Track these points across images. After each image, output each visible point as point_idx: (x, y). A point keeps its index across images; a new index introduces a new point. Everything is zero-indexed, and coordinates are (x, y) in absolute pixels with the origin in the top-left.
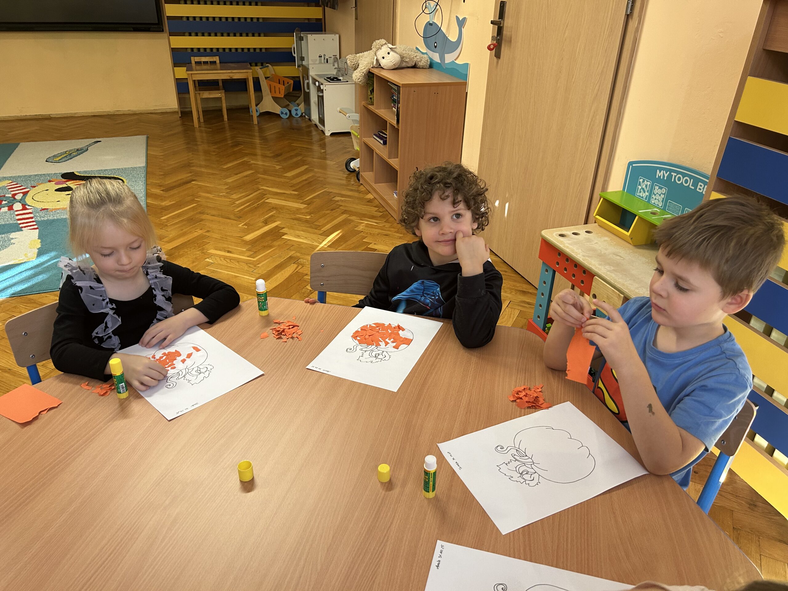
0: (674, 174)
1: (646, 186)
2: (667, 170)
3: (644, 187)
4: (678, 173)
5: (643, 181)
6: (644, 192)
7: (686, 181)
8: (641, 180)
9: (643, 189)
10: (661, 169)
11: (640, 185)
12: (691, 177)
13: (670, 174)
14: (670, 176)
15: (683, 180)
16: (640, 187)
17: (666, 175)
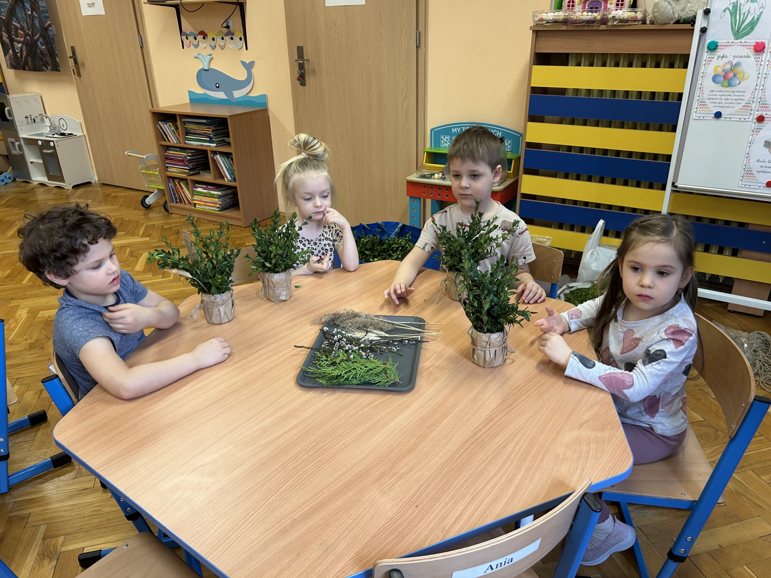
1: (447, 139)
2: (458, 127)
3: (445, 140)
5: (444, 137)
6: (446, 143)
8: (443, 137)
10: (454, 128)
16: (443, 141)
17: (459, 130)
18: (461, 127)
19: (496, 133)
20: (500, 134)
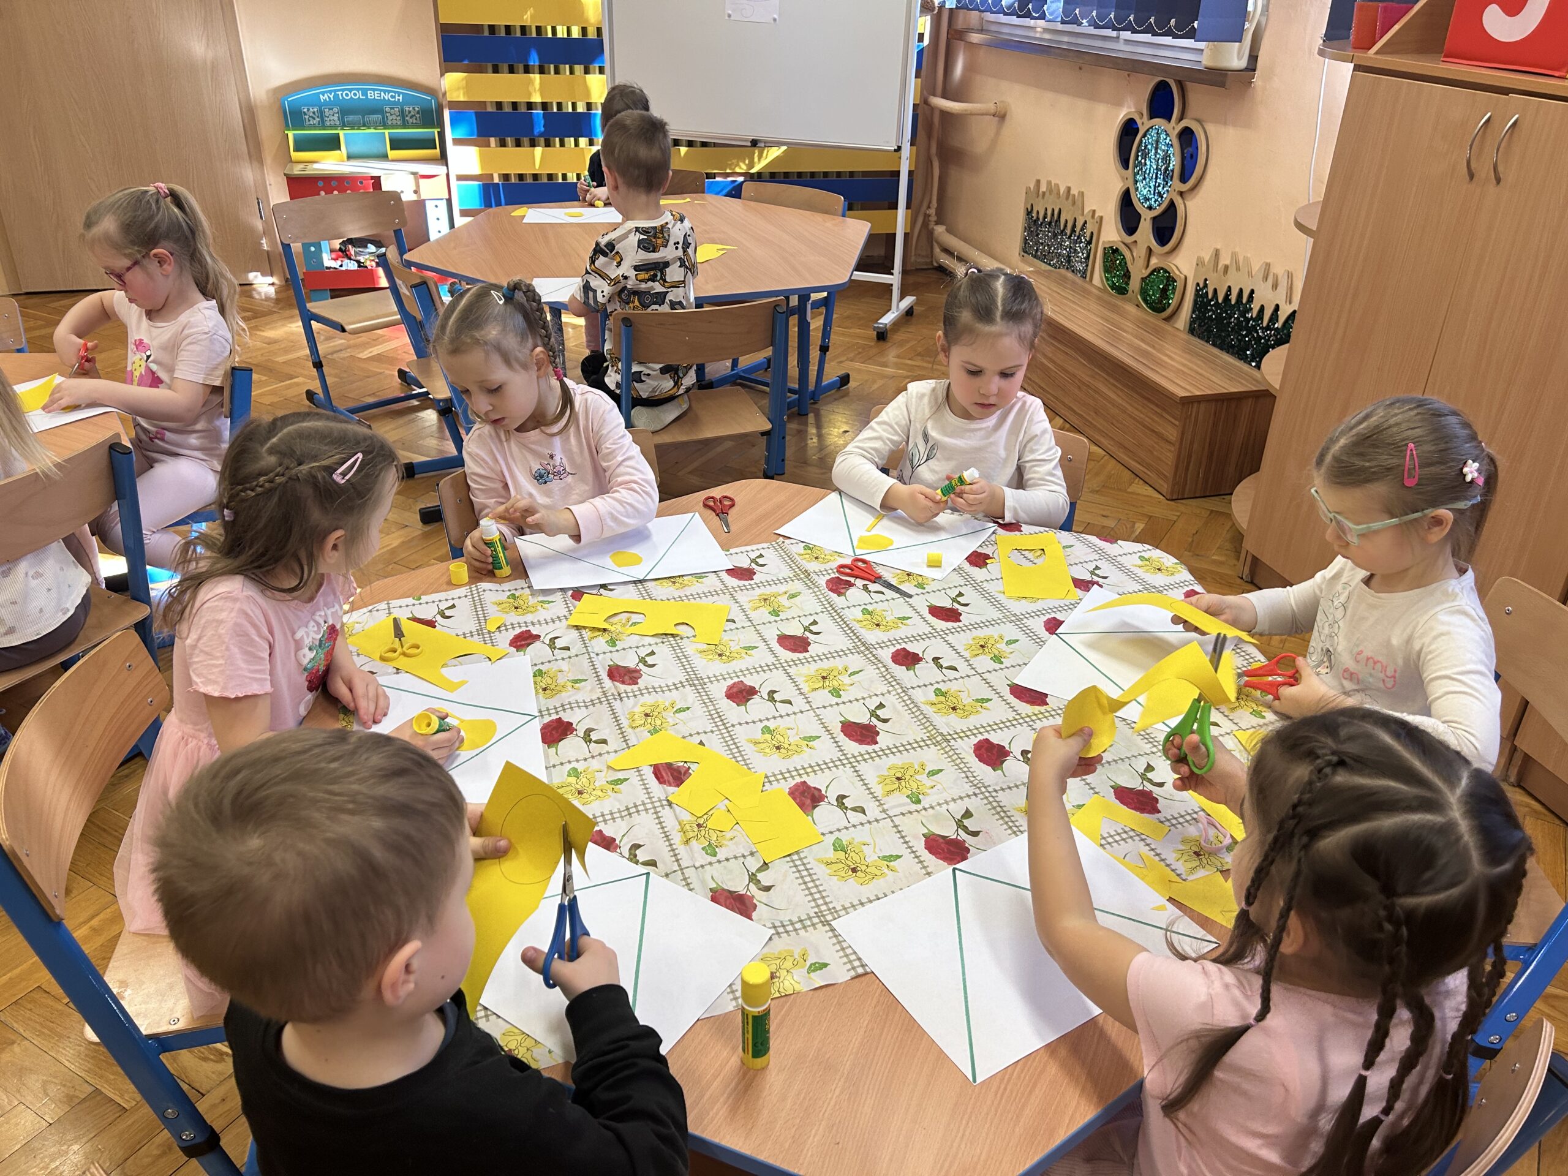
0: (340, 93)
1: (314, 113)
2: (330, 92)
3: (311, 114)
4: (343, 90)
5: (308, 110)
6: (314, 119)
7: (355, 95)
8: (305, 110)
9: (312, 117)
11: (305, 114)
12: (358, 90)
13: (335, 94)
14: (336, 96)
15: (351, 95)
16: (307, 117)
17: (331, 97)
18: (335, 91)
19: (394, 97)
20: (401, 98)
